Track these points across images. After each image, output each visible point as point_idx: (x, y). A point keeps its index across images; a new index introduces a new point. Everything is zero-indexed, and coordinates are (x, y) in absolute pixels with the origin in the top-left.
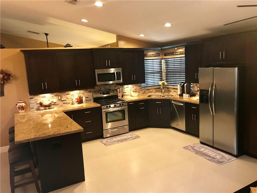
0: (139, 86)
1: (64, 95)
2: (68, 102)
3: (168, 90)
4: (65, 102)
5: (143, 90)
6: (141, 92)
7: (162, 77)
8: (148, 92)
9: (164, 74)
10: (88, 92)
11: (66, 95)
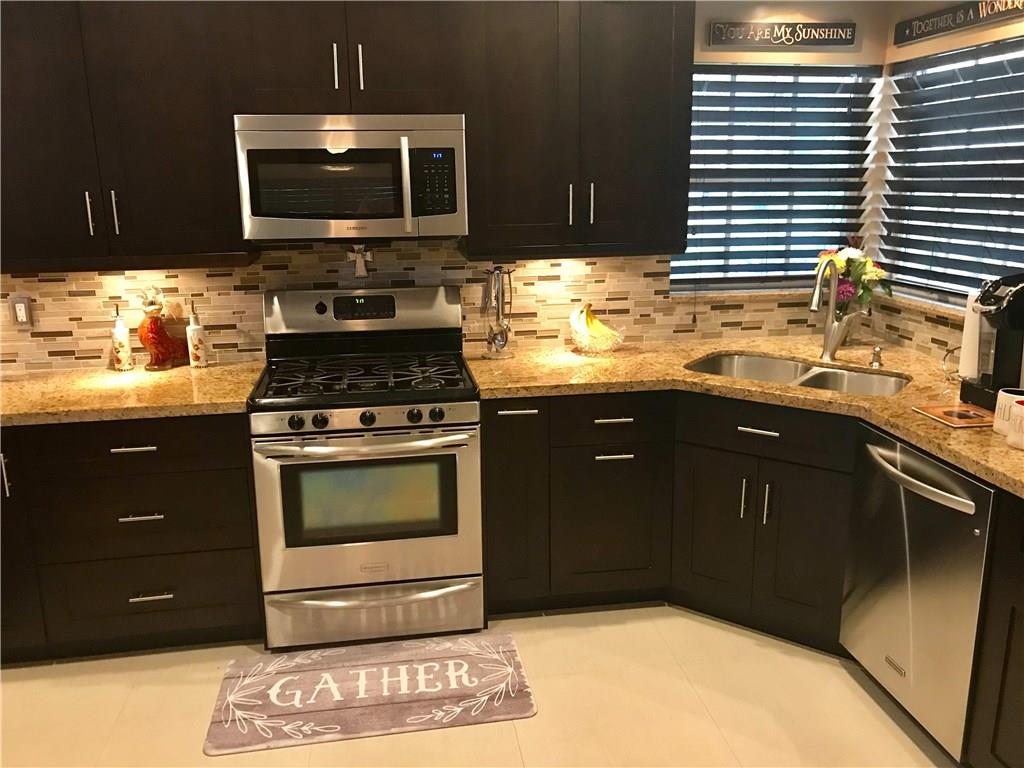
0: (647, 275)
1: (57, 297)
2: (85, 345)
3: (889, 327)
4: (62, 343)
5: (680, 310)
6: (659, 317)
7: (861, 220)
8: (724, 325)
9: (875, 198)
10: (236, 288)
11: (72, 294)
